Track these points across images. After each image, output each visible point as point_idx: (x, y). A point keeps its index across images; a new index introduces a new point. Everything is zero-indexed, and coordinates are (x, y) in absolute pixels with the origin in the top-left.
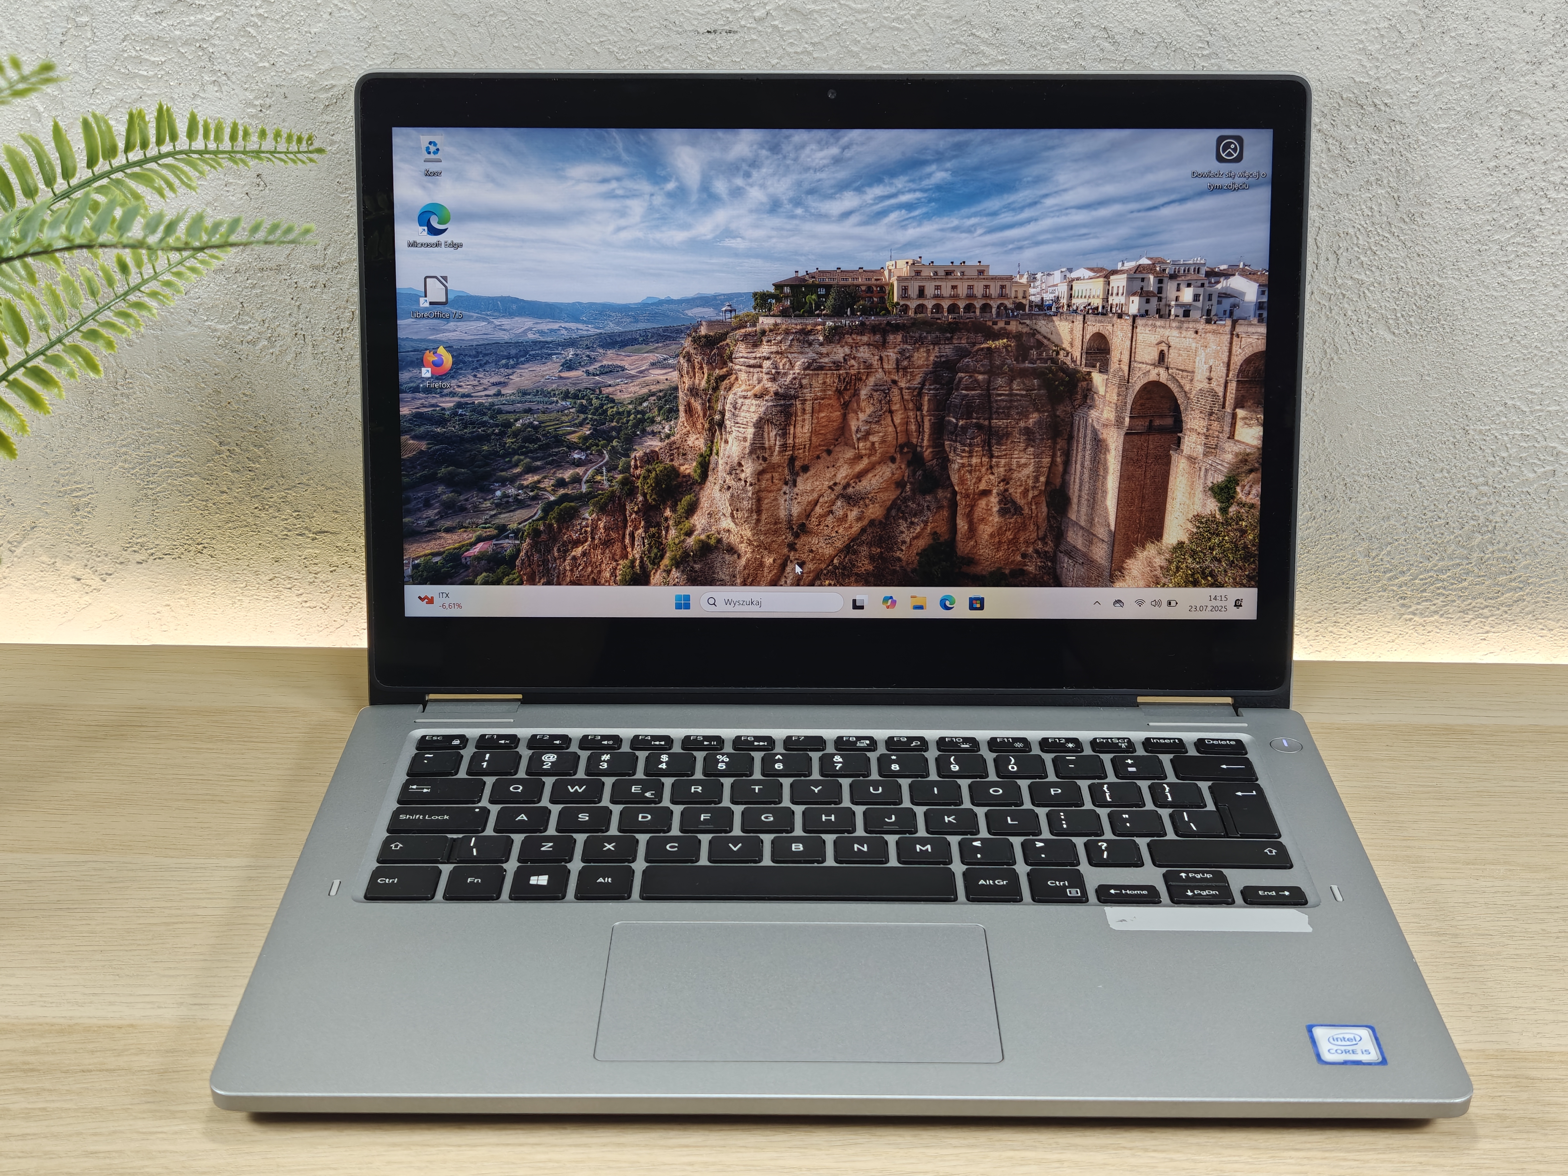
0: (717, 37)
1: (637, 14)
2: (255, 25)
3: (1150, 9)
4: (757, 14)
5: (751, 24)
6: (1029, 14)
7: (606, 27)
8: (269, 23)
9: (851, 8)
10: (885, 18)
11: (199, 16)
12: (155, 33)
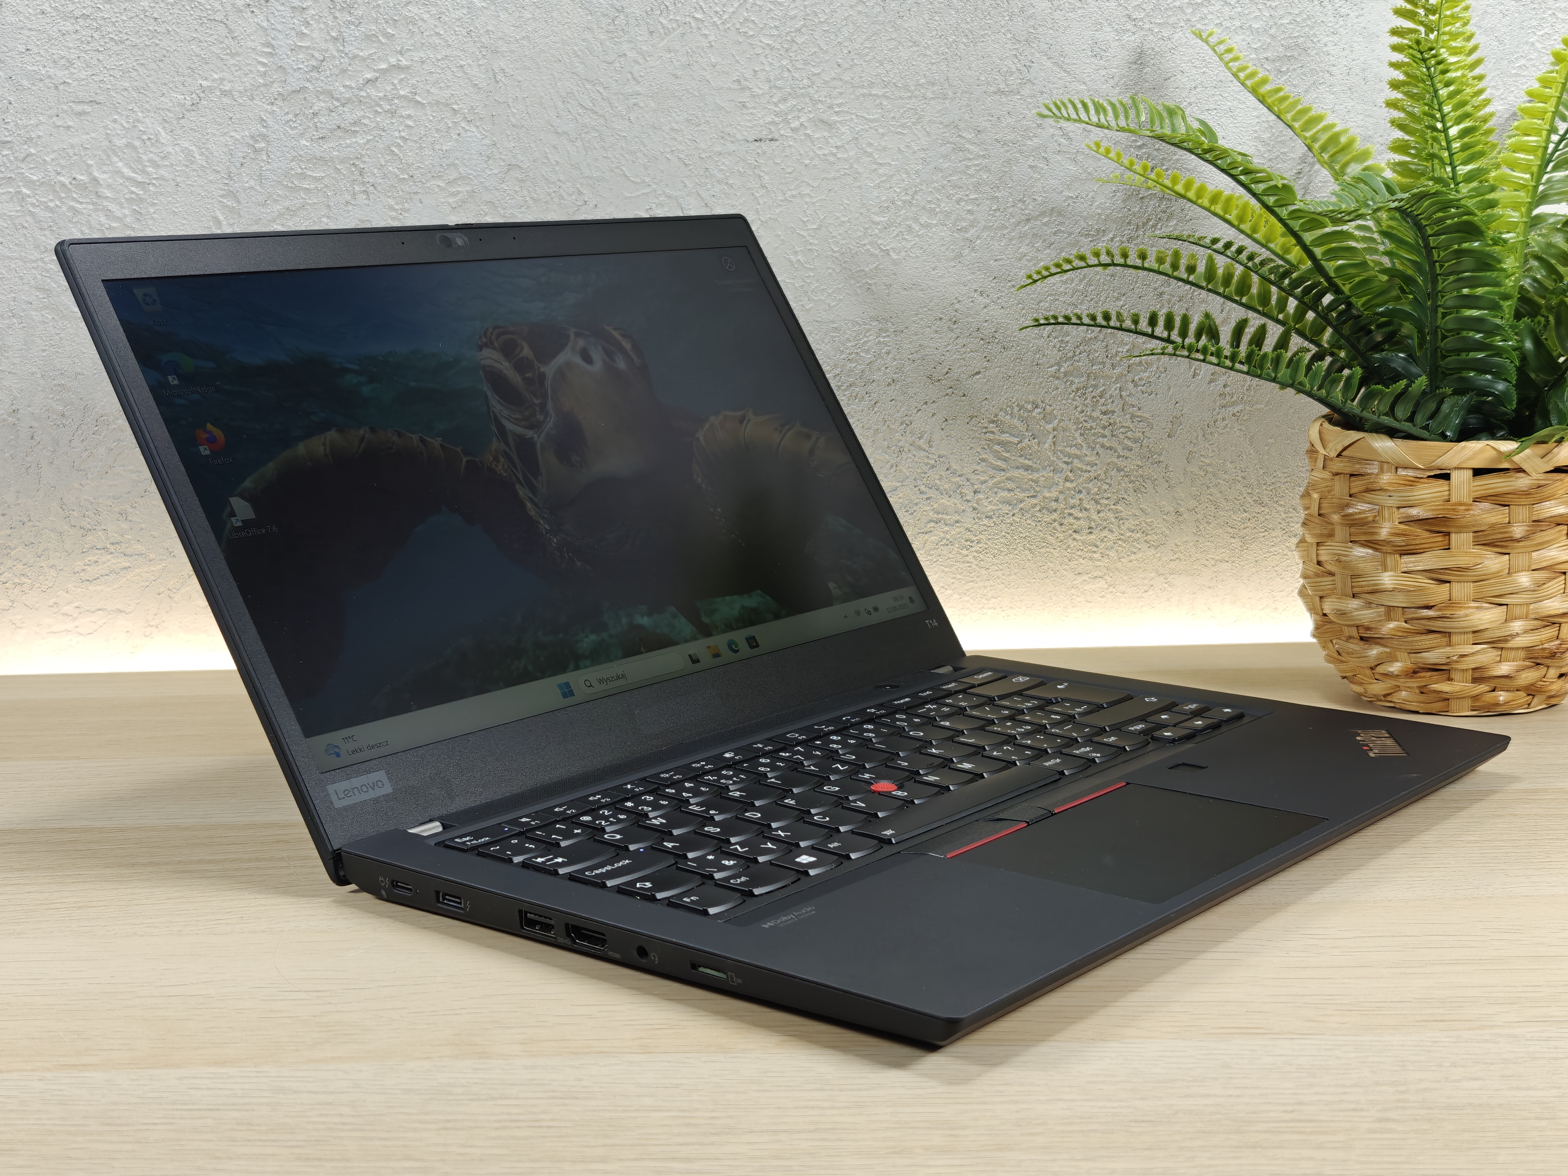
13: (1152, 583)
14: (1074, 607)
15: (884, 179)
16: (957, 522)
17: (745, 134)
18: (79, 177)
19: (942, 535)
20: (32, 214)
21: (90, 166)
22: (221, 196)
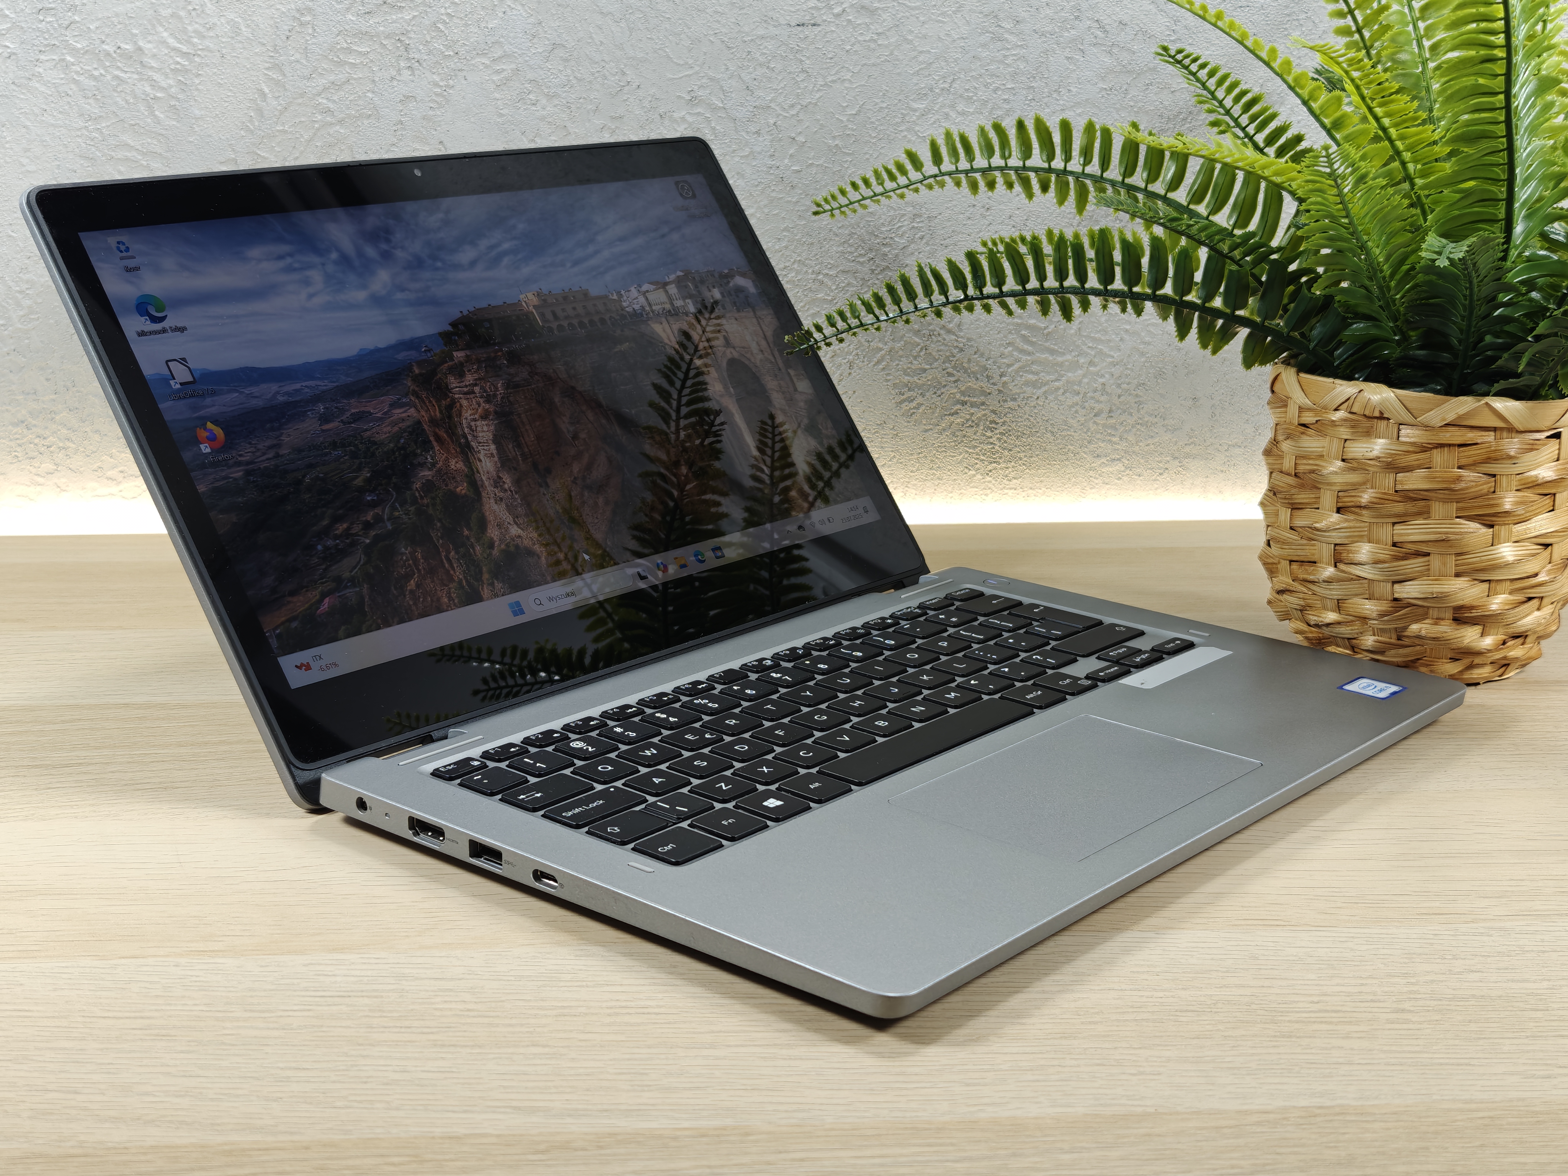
0: (805, 29)
1: (742, 12)
2: (445, 23)
3: (1130, 6)
4: (836, 11)
5: (829, 18)
6: (1041, 9)
7: (718, 21)
8: (456, 20)
9: (908, 7)
10: (932, 13)
11: (400, 16)
12: (364, 29)
13: (1166, 466)
14: (1091, 488)
15: (922, 66)
16: (983, 404)
17: (788, 18)
18: (123, 46)
19: (968, 417)
20: (75, 81)
21: (136, 35)
22: (268, 69)
